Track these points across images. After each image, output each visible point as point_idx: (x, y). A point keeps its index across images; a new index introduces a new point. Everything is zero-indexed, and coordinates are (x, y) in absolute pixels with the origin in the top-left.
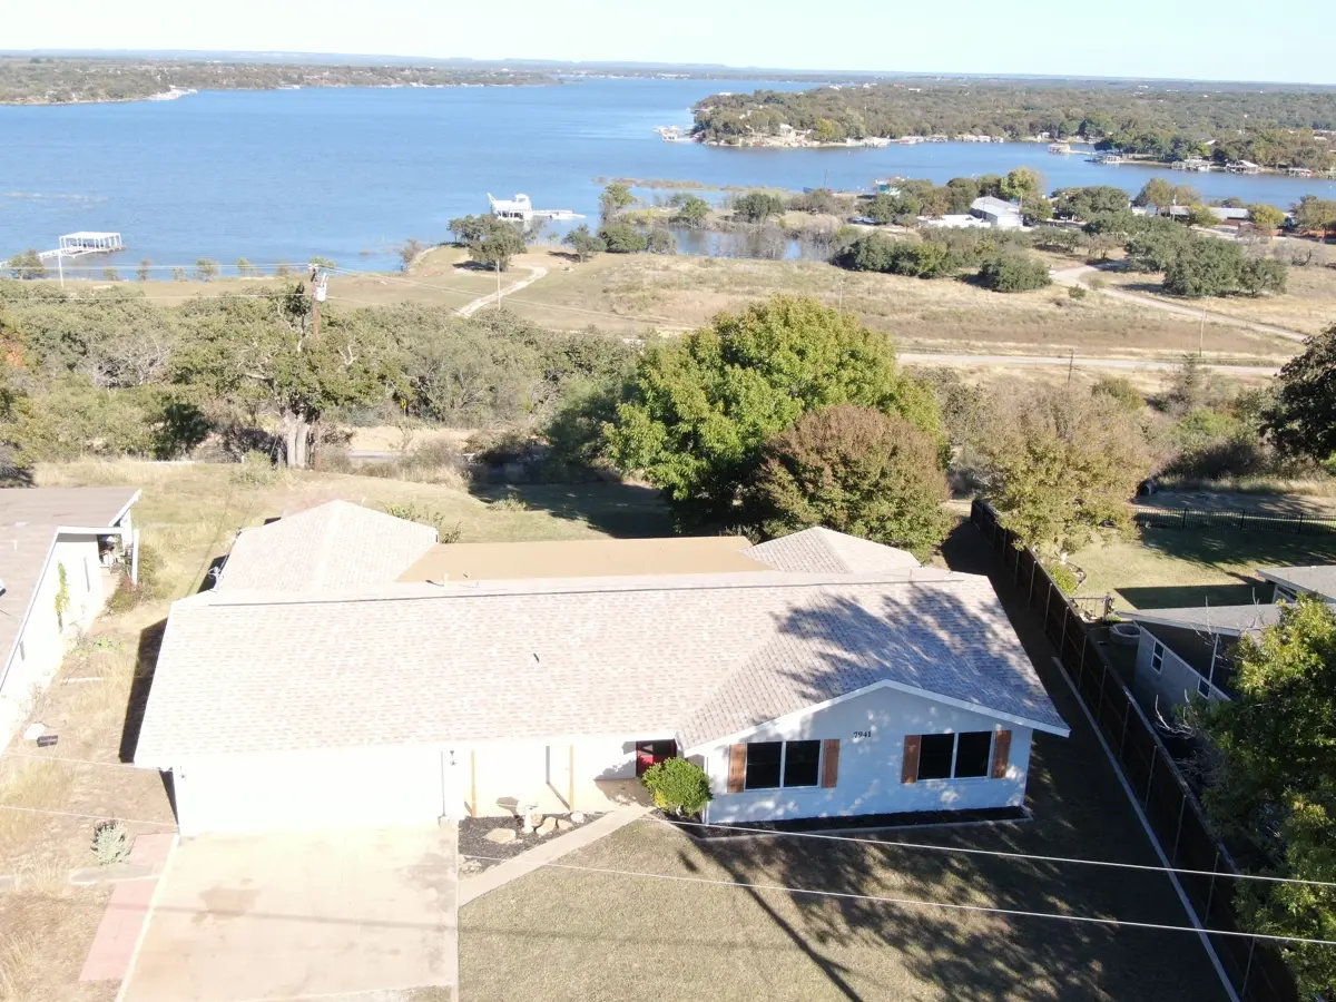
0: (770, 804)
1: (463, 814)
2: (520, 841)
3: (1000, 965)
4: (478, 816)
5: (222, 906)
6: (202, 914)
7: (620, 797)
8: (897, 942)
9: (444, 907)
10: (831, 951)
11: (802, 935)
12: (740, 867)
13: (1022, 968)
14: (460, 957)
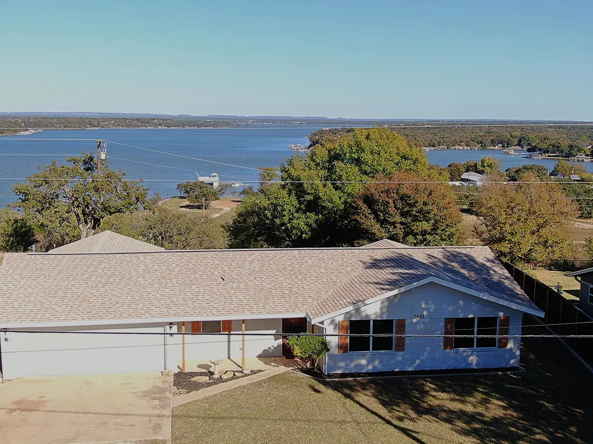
0: (364, 362)
1: (177, 371)
2: (211, 381)
3: (513, 429)
4: (186, 372)
5: (24, 407)
6: (13, 410)
7: (273, 364)
8: (448, 421)
9: (164, 407)
10: (407, 424)
11: (387, 418)
12: (348, 391)
13: (526, 430)
14: (172, 427)
